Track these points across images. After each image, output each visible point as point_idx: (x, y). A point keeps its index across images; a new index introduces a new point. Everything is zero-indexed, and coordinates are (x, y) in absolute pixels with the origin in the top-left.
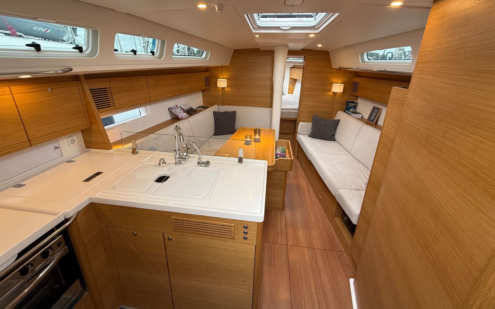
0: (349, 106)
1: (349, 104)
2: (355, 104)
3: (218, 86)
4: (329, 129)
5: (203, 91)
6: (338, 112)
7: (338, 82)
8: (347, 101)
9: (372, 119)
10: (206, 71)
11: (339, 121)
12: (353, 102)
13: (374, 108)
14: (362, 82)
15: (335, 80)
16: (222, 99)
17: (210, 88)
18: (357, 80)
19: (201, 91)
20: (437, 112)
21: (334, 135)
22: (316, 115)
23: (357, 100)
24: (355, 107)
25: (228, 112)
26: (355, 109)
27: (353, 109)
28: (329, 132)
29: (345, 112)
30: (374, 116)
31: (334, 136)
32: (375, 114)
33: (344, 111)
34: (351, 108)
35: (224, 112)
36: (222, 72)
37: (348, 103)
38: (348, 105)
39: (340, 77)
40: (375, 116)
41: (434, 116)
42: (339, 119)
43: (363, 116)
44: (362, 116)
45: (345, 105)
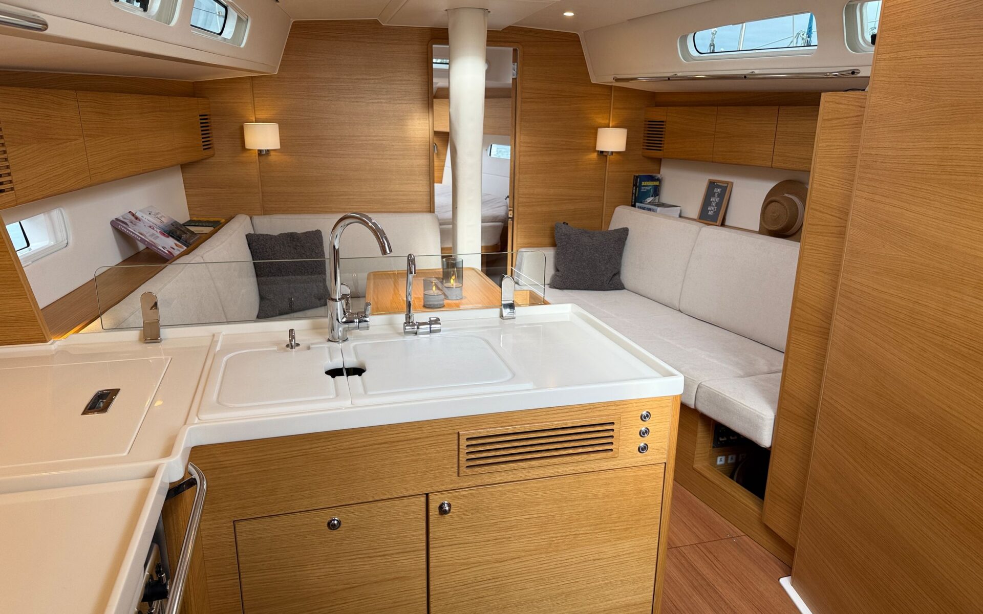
0: (643, 189)
1: (643, 184)
2: (656, 183)
3: (247, 147)
4: (606, 257)
5: (185, 167)
6: (617, 209)
7: (609, 124)
8: (637, 177)
9: (710, 213)
10: (193, 95)
11: (625, 232)
12: (651, 178)
13: (712, 185)
14: (671, 117)
15: (600, 120)
16: (263, 193)
17: (213, 156)
18: (658, 114)
19: (180, 166)
20: (954, 111)
21: (618, 273)
22: (564, 223)
23: (659, 173)
24: (656, 192)
25: (296, 233)
26: (657, 197)
27: (652, 196)
28: (607, 266)
29: (634, 206)
30: (714, 204)
31: (619, 276)
32: (717, 200)
33: (631, 204)
34: (646, 195)
35: (282, 236)
36: (256, 99)
37: (637, 181)
38: (640, 186)
39: (614, 108)
40: (719, 205)
41: (948, 120)
42: (625, 227)
43: (683, 211)
44: (681, 211)
45: (631, 189)
